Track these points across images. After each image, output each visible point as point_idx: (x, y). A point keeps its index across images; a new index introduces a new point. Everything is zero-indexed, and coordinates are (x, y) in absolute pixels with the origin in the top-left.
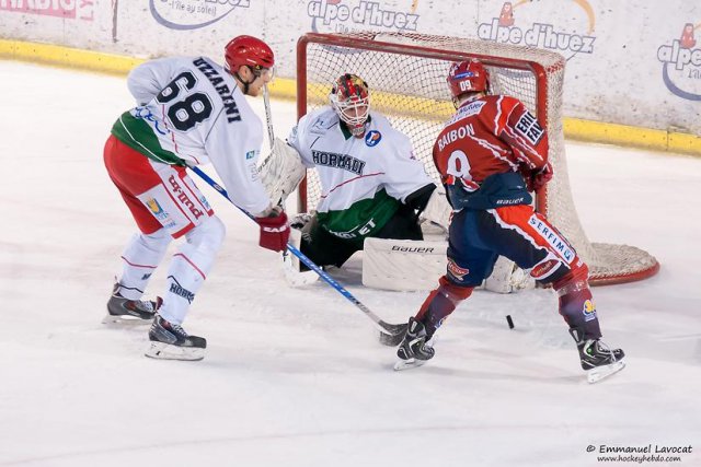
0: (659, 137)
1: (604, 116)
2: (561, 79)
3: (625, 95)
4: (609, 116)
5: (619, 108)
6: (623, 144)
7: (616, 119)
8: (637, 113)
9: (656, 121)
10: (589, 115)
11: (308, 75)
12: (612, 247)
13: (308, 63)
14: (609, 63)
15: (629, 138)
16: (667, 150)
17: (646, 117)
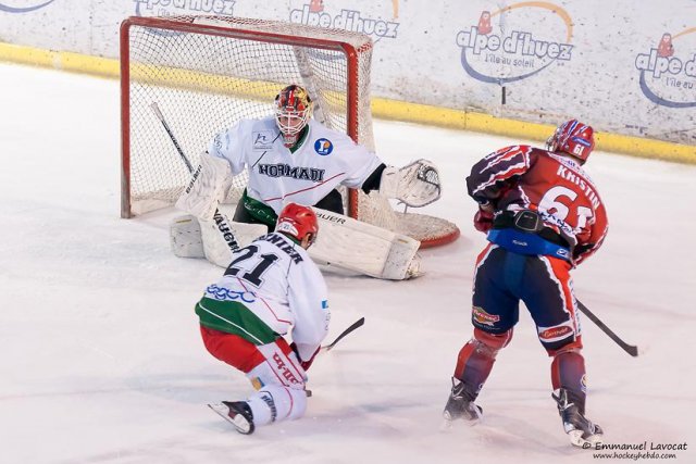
0: (457, 116)
1: (406, 96)
2: (369, 60)
3: (426, 77)
4: (412, 97)
5: (420, 89)
6: (425, 123)
7: (418, 99)
8: (438, 93)
9: (455, 101)
10: (393, 95)
11: (131, 55)
13: (131, 44)
14: (412, 47)
15: (429, 117)
16: (464, 129)
17: (446, 98)
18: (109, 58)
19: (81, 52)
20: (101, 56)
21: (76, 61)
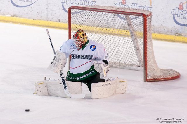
0: (172, 37)
2: (151, 19)
3: (161, 25)
4: (156, 31)
5: (160, 29)
6: (161, 40)
7: (159, 32)
8: (166, 30)
9: (171, 32)
12: (165, 70)
14: (156, 15)
15: (163, 38)
16: (175, 41)
17: (168, 31)
18: (53, 21)
19: (44, 20)
20: (51, 21)
21: (42, 23)
